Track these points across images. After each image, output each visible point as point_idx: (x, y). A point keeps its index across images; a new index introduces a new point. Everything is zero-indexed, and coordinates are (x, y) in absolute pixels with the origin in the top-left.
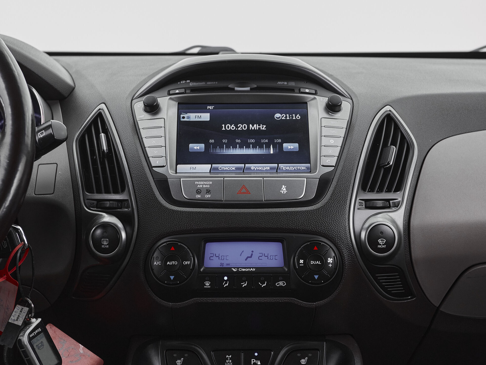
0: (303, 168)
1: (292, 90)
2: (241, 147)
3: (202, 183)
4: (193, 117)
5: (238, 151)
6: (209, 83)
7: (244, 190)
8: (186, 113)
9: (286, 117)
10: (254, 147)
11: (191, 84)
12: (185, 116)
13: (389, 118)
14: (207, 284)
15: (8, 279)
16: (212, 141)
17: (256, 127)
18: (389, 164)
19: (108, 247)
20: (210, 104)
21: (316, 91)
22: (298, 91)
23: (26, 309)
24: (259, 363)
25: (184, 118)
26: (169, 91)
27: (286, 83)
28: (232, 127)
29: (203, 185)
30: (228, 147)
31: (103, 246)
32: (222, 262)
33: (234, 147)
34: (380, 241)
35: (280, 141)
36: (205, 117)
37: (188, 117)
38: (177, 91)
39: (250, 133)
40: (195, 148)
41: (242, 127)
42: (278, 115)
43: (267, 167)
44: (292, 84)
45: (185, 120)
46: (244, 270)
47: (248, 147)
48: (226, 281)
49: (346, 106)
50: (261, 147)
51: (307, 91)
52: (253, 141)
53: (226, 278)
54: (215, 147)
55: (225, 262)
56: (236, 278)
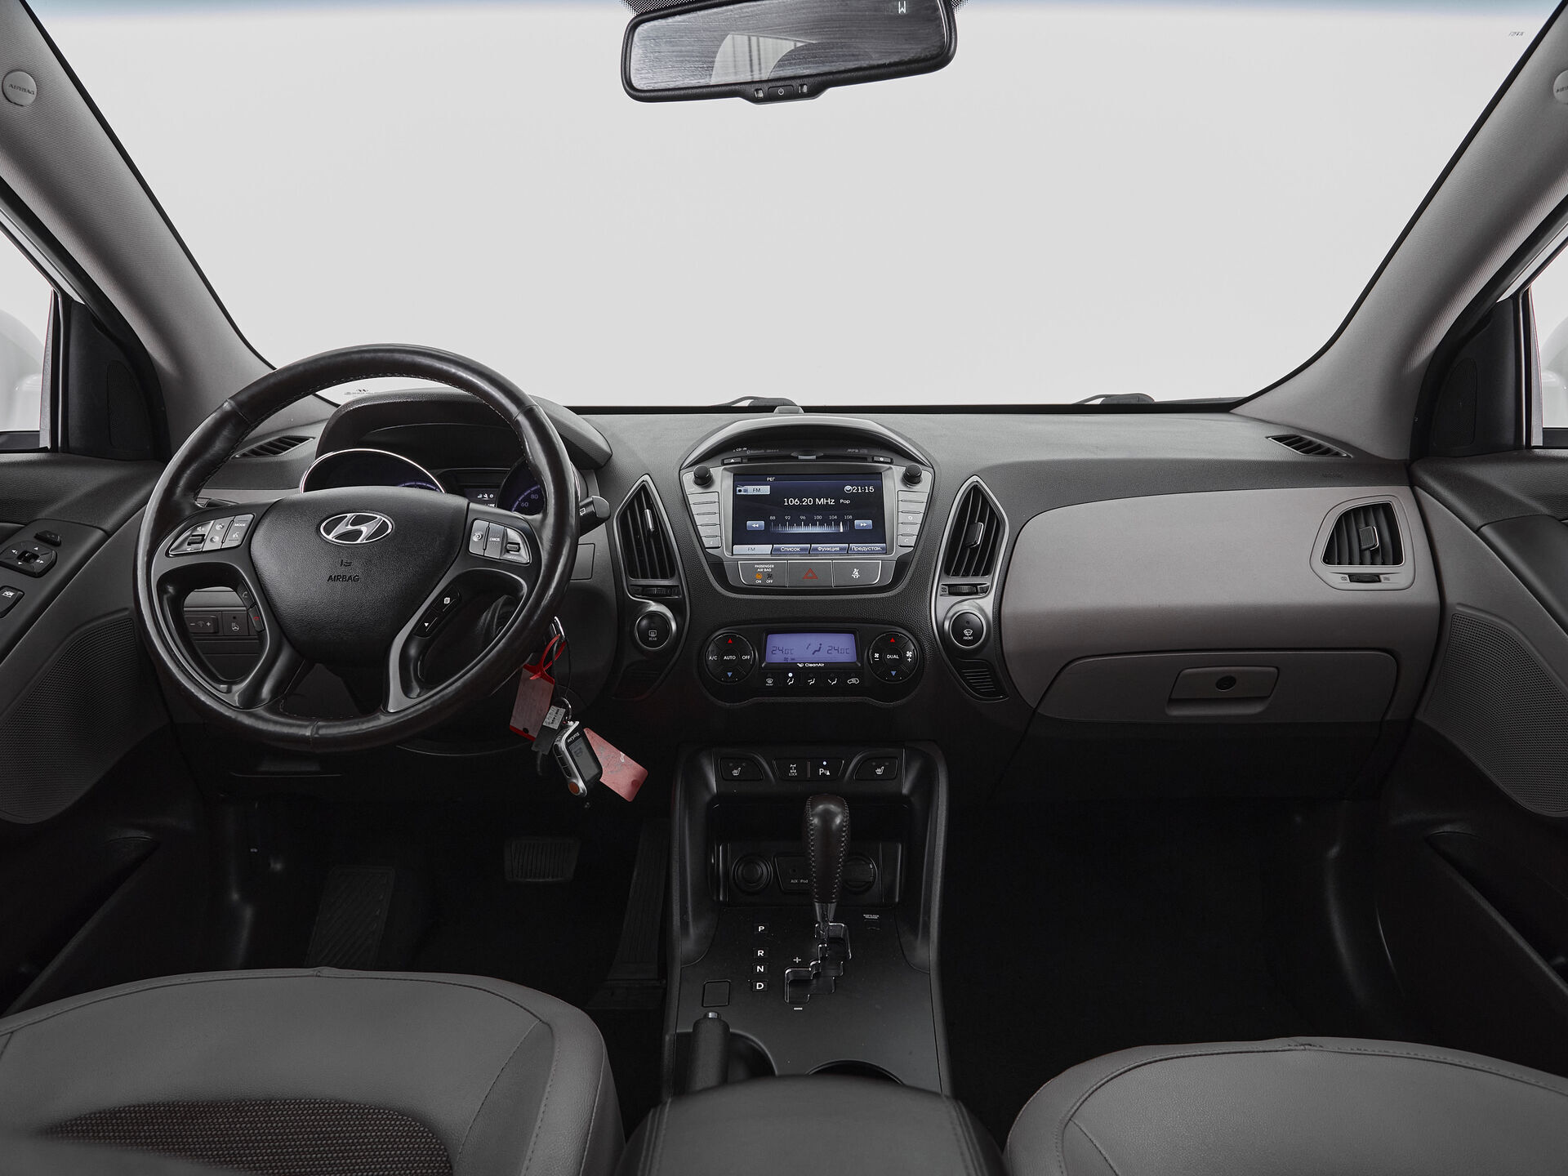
0: (877, 549)
1: (864, 459)
2: (806, 525)
3: (763, 566)
4: (751, 490)
5: (803, 530)
6: (769, 451)
7: (810, 575)
8: (743, 486)
9: (858, 489)
10: (821, 524)
11: (748, 453)
12: (742, 489)
13: (976, 490)
14: (770, 681)
15: (542, 676)
16: (773, 518)
17: (823, 501)
18: (976, 543)
19: (655, 639)
20: (771, 475)
21: (892, 459)
22: (870, 460)
23: (563, 711)
24: (828, 774)
25: (740, 491)
26: (723, 460)
27: (857, 451)
28: (796, 502)
29: (763, 568)
30: (791, 525)
31: (650, 639)
32: (785, 656)
33: (799, 525)
34: (965, 632)
35: (850, 517)
36: (765, 490)
37: (746, 491)
38: (732, 461)
39: (816, 509)
40: (754, 526)
41: (807, 501)
42: (848, 488)
43: (836, 547)
44: (865, 451)
45: (742, 493)
46: (811, 665)
47: (814, 524)
48: (791, 678)
49: (926, 476)
50: (829, 524)
51: (882, 459)
52: (819, 517)
53: (790, 675)
54: (776, 523)
55: (789, 656)
56: (802, 674)
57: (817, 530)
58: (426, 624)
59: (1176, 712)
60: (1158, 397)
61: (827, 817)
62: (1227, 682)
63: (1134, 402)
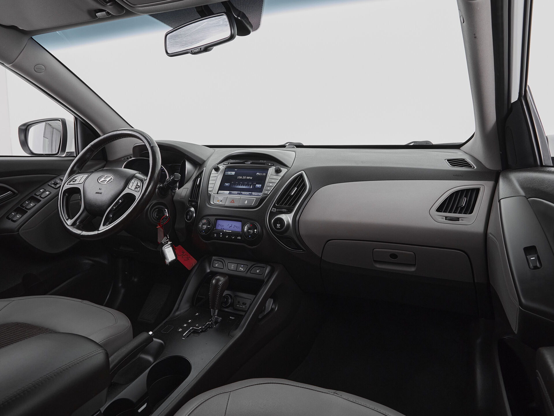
1: (264, 164)
2: (241, 185)
3: (220, 198)
4: (229, 173)
5: (240, 187)
6: (236, 161)
7: (233, 201)
9: (260, 174)
10: (246, 185)
11: (231, 161)
13: (301, 176)
14: (215, 235)
15: (161, 227)
16: (233, 182)
17: (249, 178)
18: (291, 194)
19: (189, 219)
20: (236, 168)
21: (273, 164)
22: (266, 164)
23: (167, 238)
24: (242, 270)
25: (226, 173)
26: (224, 163)
27: (263, 161)
28: (241, 177)
30: (237, 185)
32: (222, 227)
33: (239, 185)
34: (278, 225)
35: (255, 183)
36: (233, 173)
37: (228, 173)
38: (226, 164)
39: (246, 180)
40: (227, 185)
41: (244, 177)
42: (258, 173)
43: (248, 193)
44: (265, 161)
46: (227, 231)
47: (244, 185)
48: (221, 235)
49: (284, 170)
50: (248, 185)
51: (270, 164)
52: (246, 183)
53: (221, 234)
54: (233, 184)
55: (223, 228)
56: (225, 234)
57: (244, 187)
58: (114, 207)
61: (218, 281)
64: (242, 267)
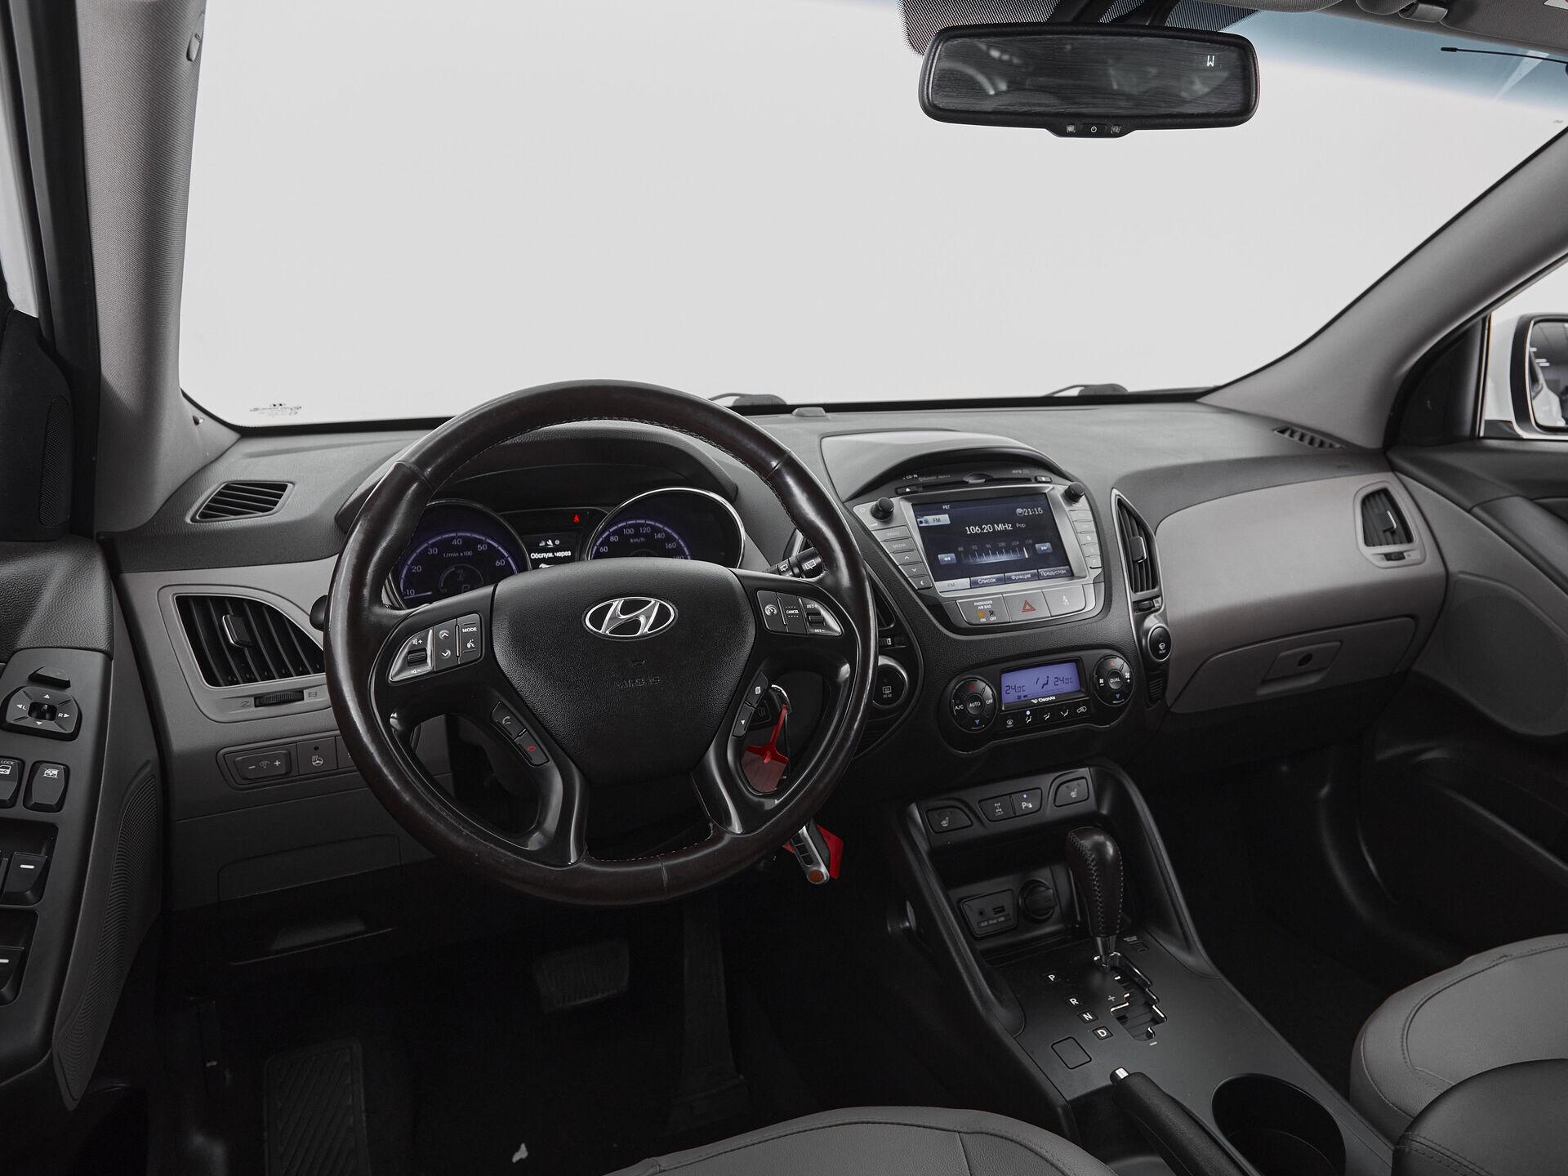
0: (1063, 572)
1: (1028, 480)
2: (994, 553)
3: (982, 603)
4: (931, 520)
5: (992, 559)
6: (941, 477)
7: (1028, 607)
8: (922, 516)
9: (1028, 512)
10: (1007, 552)
11: (922, 480)
12: (922, 519)
13: (1121, 503)
14: (1010, 723)
16: (961, 549)
17: (1000, 527)
18: (1143, 558)
19: (890, 696)
20: (946, 503)
21: (1051, 479)
22: (1033, 480)
24: (1031, 806)
25: (923, 522)
26: (896, 489)
27: (1020, 472)
28: (976, 530)
29: (983, 605)
30: (980, 555)
31: (885, 696)
32: (1019, 694)
33: (987, 554)
34: (1160, 646)
35: (1030, 541)
36: (944, 519)
37: (929, 521)
38: (907, 489)
39: (998, 535)
40: (946, 559)
41: (987, 528)
42: (1019, 511)
43: (1027, 574)
44: (1027, 472)
45: (923, 525)
46: (1044, 700)
47: (1001, 553)
48: (1029, 716)
50: (1014, 551)
51: (1044, 479)
52: (1003, 544)
53: (1028, 713)
54: (966, 556)
55: (1022, 694)
56: (1038, 710)
57: (1004, 558)
58: (743, 722)
59: (1264, 691)
60: (1132, 387)
62: (1307, 658)
63: (1110, 392)
64: (1027, 800)
